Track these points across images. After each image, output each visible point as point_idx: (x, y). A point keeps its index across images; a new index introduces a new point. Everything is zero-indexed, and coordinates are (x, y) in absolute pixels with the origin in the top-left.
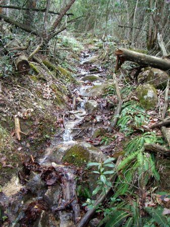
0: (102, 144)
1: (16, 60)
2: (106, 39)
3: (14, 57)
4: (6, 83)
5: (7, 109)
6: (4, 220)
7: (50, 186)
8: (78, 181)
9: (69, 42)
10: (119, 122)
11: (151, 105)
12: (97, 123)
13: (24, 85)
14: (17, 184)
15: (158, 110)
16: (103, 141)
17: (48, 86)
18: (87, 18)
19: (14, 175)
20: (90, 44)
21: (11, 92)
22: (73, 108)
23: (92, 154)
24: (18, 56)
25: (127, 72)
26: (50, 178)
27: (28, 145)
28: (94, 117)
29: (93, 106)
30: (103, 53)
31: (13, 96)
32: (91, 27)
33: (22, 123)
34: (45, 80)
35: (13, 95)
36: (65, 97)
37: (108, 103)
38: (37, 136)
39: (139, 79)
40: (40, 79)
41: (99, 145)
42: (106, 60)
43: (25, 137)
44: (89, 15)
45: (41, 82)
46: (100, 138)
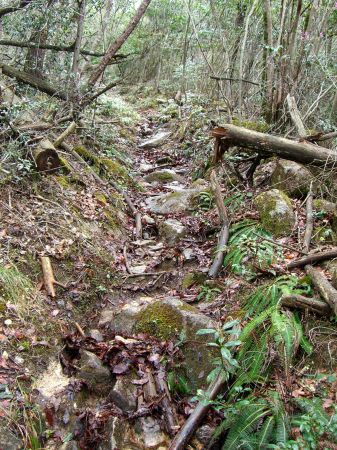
0: (202, 300)
1: (33, 149)
2: (183, 100)
3: (30, 143)
4: (18, 192)
5: (26, 240)
6: (48, 436)
7: (118, 375)
8: (168, 364)
9: (114, 105)
10: (227, 258)
11: (283, 227)
12: (186, 262)
13: (47, 194)
14: (58, 374)
15: (296, 235)
16: (202, 294)
17: (90, 195)
18: (143, 57)
19: (52, 358)
20: (151, 107)
21: (28, 209)
22: (138, 235)
23: (188, 317)
24: (37, 141)
25: (231, 164)
26: (120, 360)
27: (70, 306)
28: (179, 252)
29: (175, 232)
30: (178, 127)
31: (33, 217)
32: (151, 75)
33: (56, 265)
34: (82, 184)
35: (34, 214)
36: (121, 215)
37: (202, 224)
38: (84, 289)
39: (256, 179)
40: (73, 182)
41: (196, 302)
42: (188, 142)
43: (62, 292)
44: (147, 50)
45: (76, 189)
46: (195, 289)
